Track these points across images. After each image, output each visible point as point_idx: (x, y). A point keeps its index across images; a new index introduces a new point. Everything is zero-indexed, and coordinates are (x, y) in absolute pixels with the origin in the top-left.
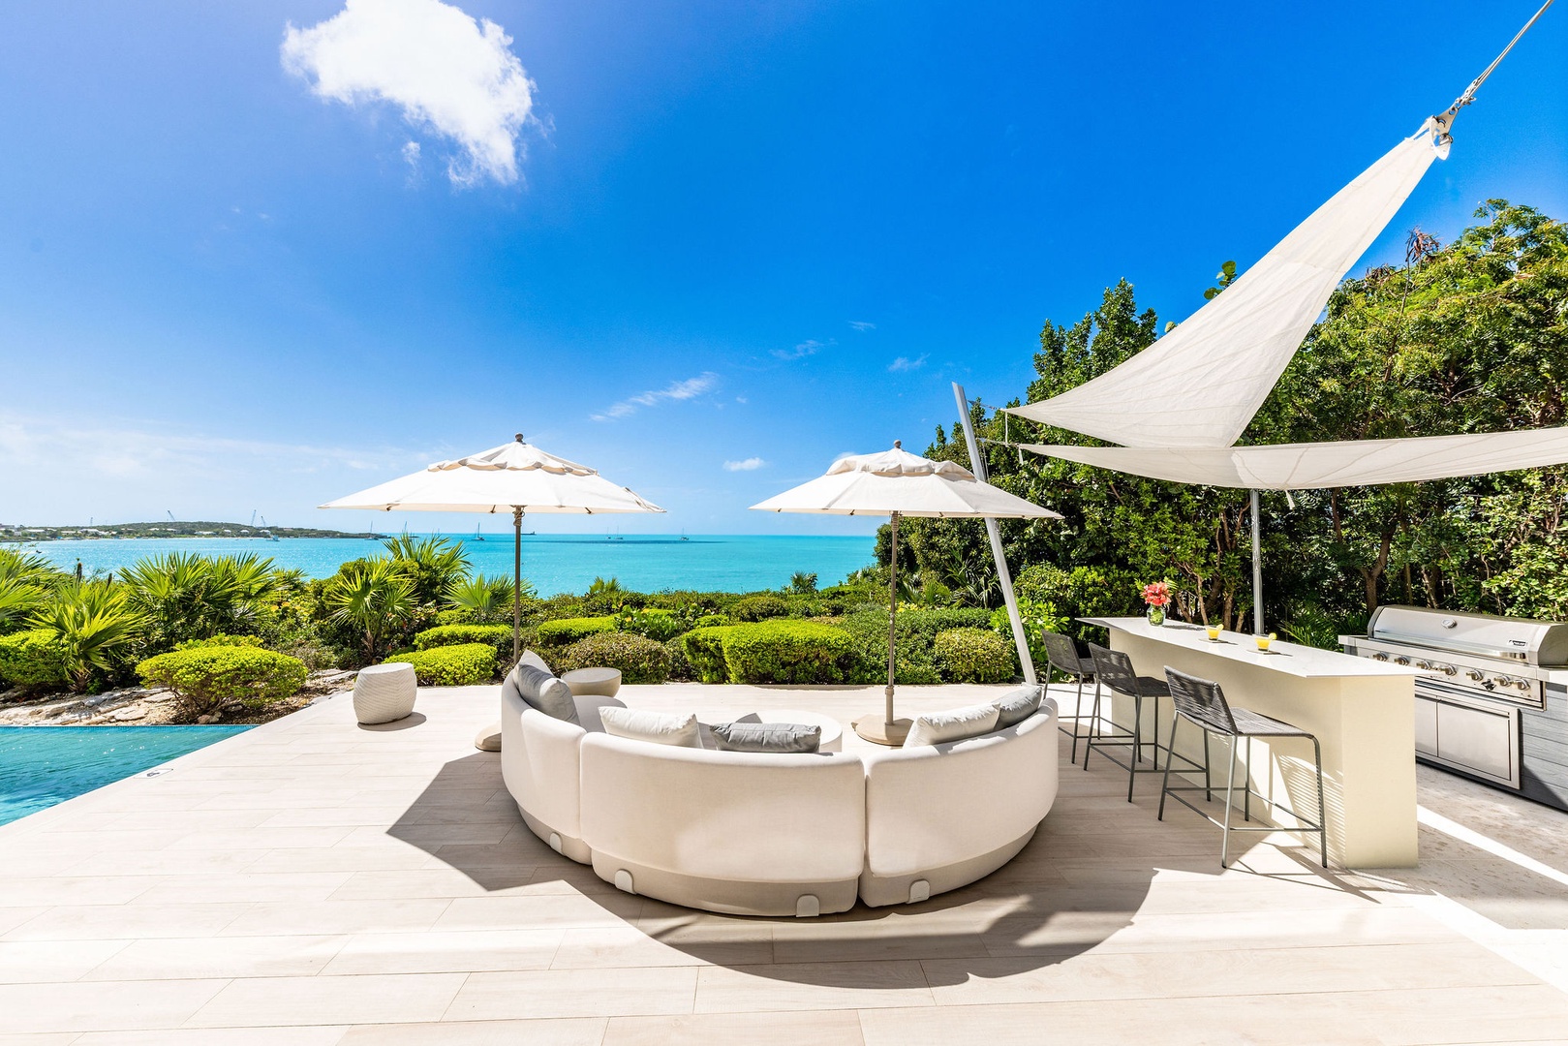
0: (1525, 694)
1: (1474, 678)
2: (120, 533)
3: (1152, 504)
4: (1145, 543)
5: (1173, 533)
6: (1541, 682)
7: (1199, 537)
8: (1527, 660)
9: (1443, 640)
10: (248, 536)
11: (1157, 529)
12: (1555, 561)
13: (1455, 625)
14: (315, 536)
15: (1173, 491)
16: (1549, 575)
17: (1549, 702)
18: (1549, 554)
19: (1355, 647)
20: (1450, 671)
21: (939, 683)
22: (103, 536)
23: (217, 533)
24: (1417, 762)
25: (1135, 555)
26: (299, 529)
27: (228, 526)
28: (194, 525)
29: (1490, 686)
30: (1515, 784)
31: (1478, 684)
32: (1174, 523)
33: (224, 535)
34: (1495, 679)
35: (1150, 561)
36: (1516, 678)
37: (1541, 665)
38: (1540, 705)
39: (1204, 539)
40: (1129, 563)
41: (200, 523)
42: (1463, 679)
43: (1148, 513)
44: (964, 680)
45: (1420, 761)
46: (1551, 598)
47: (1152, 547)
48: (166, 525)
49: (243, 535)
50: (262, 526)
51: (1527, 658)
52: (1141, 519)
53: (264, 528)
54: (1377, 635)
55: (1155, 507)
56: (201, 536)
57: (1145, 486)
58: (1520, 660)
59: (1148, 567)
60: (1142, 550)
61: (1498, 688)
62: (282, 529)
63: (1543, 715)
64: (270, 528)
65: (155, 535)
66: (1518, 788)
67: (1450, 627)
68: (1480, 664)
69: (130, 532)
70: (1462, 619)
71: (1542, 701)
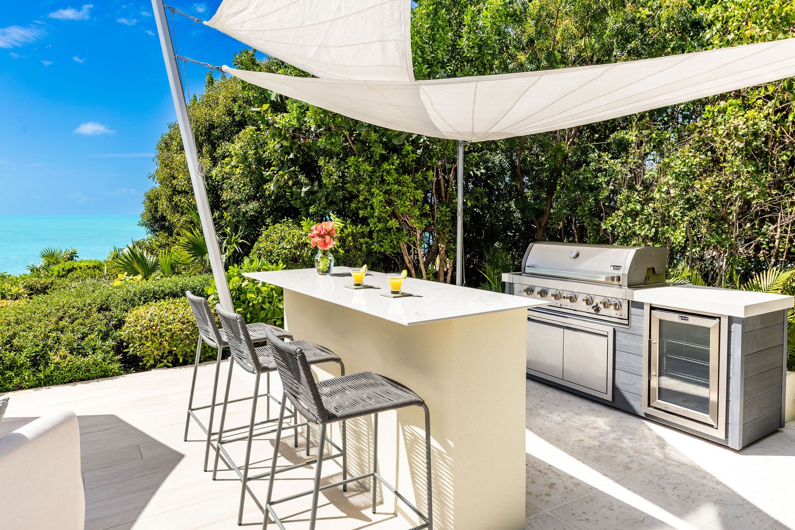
0: (618, 312)
1: (587, 303)
3: (382, 155)
4: (372, 195)
5: (395, 184)
6: (629, 301)
7: (416, 189)
8: (621, 282)
9: (571, 270)
11: (383, 181)
12: (640, 202)
13: (578, 255)
15: (396, 142)
16: (637, 214)
17: (633, 318)
18: (638, 198)
19: (513, 284)
20: (572, 299)
21: (119, 374)
24: (527, 378)
25: (366, 208)
29: (597, 309)
30: (609, 397)
31: (590, 307)
32: (397, 175)
34: (601, 303)
35: (376, 214)
36: (614, 300)
37: (630, 286)
38: (626, 322)
39: (420, 191)
40: (360, 216)
42: (581, 306)
43: (378, 164)
44: (153, 366)
45: (530, 377)
46: (638, 232)
47: (377, 200)
51: (621, 281)
52: (370, 169)
54: (528, 270)
55: (384, 158)
57: (374, 136)
58: (616, 283)
59: (376, 220)
60: (370, 202)
61: (603, 311)
63: (628, 332)
66: (611, 400)
67: (575, 258)
68: (592, 290)
70: (583, 249)
71: (628, 319)
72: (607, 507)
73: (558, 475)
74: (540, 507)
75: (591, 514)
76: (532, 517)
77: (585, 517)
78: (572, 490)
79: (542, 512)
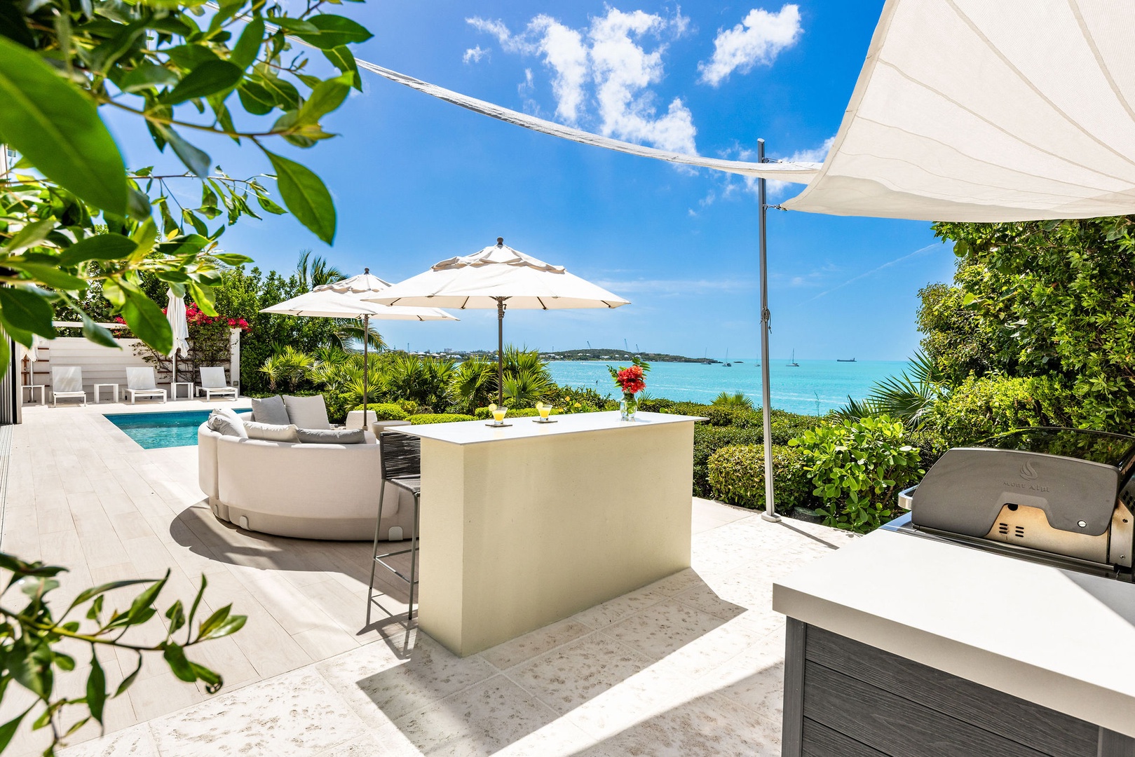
2: (564, 357)
14: (668, 361)
22: (557, 359)
23: (611, 357)
26: (659, 355)
27: (617, 352)
33: (615, 359)
41: (603, 350)
48: (586, 351)
50: (636, 352)
53: (637, 354)
56: (603, 359)
62: (648, 355)
64: (641, 354)
65: (581, 359)
69: (569, 356)
72: (518, 714)
73: (586, 688)
74: (507, 670)
75: (501, 700)
76: (489, 664)
77: (493, 696)
78: (553, 694)
79: (498, 670)
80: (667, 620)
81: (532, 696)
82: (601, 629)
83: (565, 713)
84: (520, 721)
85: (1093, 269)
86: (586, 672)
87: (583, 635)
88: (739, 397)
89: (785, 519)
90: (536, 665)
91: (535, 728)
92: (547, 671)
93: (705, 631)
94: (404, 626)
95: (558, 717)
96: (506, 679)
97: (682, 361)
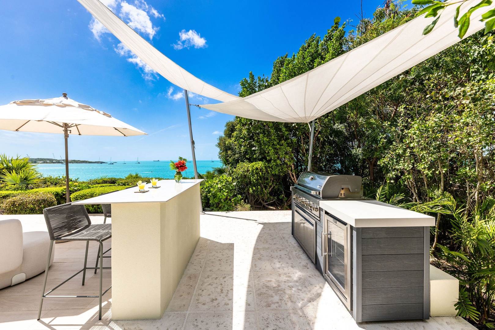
0: (317, 213)
8: (320, 196)
10: (55, 163)
14: (79, 163)
23: (45, 162)
26: (74, 160)
27: (48, 159)
28: (36, 159)
30: (314, 261)
31: (310, 208)
37: (324, 198)
41: (38, 159)
49: (54, 163)
50: (61, 159)
51: (320, 194)
53: (61, 160)
61: (313, 211)
63: (320, 225)
66: (315, 264)
67: (311, 180)
71: (320, 218)
72: (219, 323)
73: (227, 296)
74: (189, 309)
75: (204, 323)
76: (178, 312)
77: (198, 324)
78: (219, 306)
79: (185, 312)
80: (218, 257)
81: (213, 312)
82: (202, 272)
83: (232, 310)
84: (223, 325)
85: (276, 134)
86: (219, 290)
87: (199, 277)
88: (137, 175)
89: (206, 212)
90: (198, 300)
91: (231, 323)
92: (205, 298)
93: (233, 255)
94: (101, 325)
95: (232, 313)
96: (194, 313)
97: (88, 163)
